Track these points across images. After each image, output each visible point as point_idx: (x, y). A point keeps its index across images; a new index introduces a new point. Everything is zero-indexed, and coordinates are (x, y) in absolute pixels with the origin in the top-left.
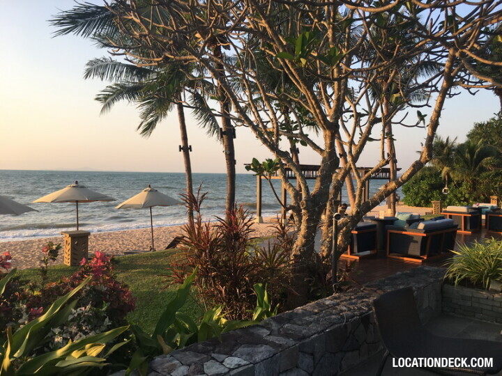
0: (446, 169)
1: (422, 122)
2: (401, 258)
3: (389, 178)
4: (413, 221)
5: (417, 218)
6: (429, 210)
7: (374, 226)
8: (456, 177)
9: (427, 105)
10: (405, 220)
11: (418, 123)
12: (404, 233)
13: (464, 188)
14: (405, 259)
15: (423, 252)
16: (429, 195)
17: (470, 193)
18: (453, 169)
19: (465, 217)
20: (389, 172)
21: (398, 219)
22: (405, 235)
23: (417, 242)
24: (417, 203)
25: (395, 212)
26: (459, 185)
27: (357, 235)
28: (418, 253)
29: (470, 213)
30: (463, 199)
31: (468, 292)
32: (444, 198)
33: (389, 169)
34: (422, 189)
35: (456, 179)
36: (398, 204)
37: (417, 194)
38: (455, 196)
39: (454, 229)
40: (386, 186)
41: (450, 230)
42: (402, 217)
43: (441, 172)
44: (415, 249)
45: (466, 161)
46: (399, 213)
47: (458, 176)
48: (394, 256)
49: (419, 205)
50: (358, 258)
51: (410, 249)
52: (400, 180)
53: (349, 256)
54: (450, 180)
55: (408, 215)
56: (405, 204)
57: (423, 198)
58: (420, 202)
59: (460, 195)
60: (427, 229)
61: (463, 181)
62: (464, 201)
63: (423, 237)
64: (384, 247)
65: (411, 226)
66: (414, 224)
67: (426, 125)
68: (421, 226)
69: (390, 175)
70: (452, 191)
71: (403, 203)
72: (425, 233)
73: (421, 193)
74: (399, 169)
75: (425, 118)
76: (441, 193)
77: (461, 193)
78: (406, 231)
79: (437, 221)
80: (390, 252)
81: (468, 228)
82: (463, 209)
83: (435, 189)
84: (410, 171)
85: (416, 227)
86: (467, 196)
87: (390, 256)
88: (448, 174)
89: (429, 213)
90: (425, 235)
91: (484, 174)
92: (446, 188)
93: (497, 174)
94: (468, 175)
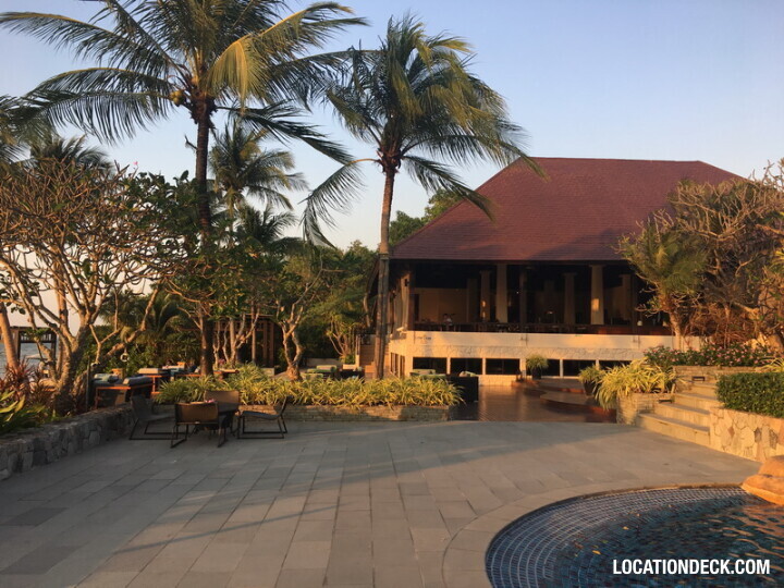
17: (154, 360)
26: (141, 349)
35: (138, 342)
38: (137, 363)
45: (150, 320)
61: (146, 345)
63: (128, 390)
77: (144, 360)
82: (155, 371)
86: (151, 362)
91: (171, 337)
92: (125, 354)
93: (185, 337)
94: (152, 337)
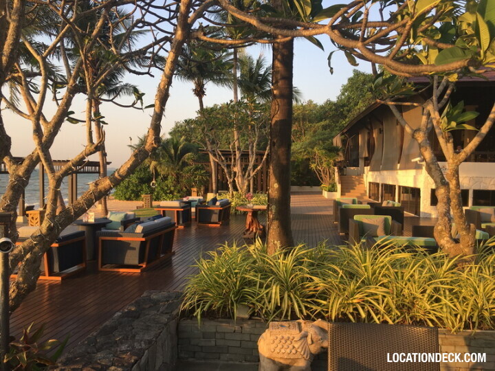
0: (154, 163)
1: (139, 101)
2: (116, 270)
3: (99, 172)
4: (128, 222)
5: (132, 218)
6: (140, 203)
7: (82, 233)
8: (163, 171)
9: (148, 73)
10: (120, 221)
11: (134, 104)
12: (119, 239)
13: (169, 182)
14: (122, 270)
15: (141, 261)
16: (139, 189)
17: (175, 186)
18: (160, 164)
19: (177, 211)
20: (99, 166)
21: (111, 221)
22: (120, 241)
23: (134, 249)
24: (127, 197)
25: (106, 211)
26: (165, 178)
27: (58, 248)
28: (136, 262)
29: (182, 208)
30: (168, 192)
31: (211, 326)
32: (152, 191)
33: (99, 162)
34: (132, 183)
35: (162, 173)
36: (109, 199)
37: (127, 188)
38: (162, 189)
39: (172, 228)
40: (97, 184)
41: (169, 230)
42: (116, 218)
43: (149, 167)
44: (132, 257)
45: (170, 156)
46: (112, 213)
47: (164, 170)
48: (108, 269)
49: (129, 199)
50: (59, 279)
51: (126, 258)
52: (116, 175)
53: (47, 278)
54: (157, 174)
55: (122, 215)
56: (115, 198)
57: (133, 191)
58: (131, 196)
59: (166, 188)
60: (146, 233)
61: (168, 175)
62: (169, 193)
63: (142, 242)
64: (95, 257)
65: (128, 229)
66: (130, 227)
67: (144, 107)
68: (139, 229)
69: (99, 169)
70: (159, 185)
71: (113, 198)
72: (143, 237)
73: (131, 187)
74: (109, 163)
75: (143, 97)
76: (149, 186)
77: (167, 186)
78: (121, 236)
79: (156, 221)
80: (103, 264)
81: (181, 222)
82: (176, 204)
83: (144, 183)
84: (131, 162)
85: (133, 231)
86: (172, 189)
87: (102, 270)
88: (155, 169)
89: (140, 207)
90: (144, 239)
91: (186, 169)
92: (154, 182)
93: (197, 169)
94: (172, 169)
